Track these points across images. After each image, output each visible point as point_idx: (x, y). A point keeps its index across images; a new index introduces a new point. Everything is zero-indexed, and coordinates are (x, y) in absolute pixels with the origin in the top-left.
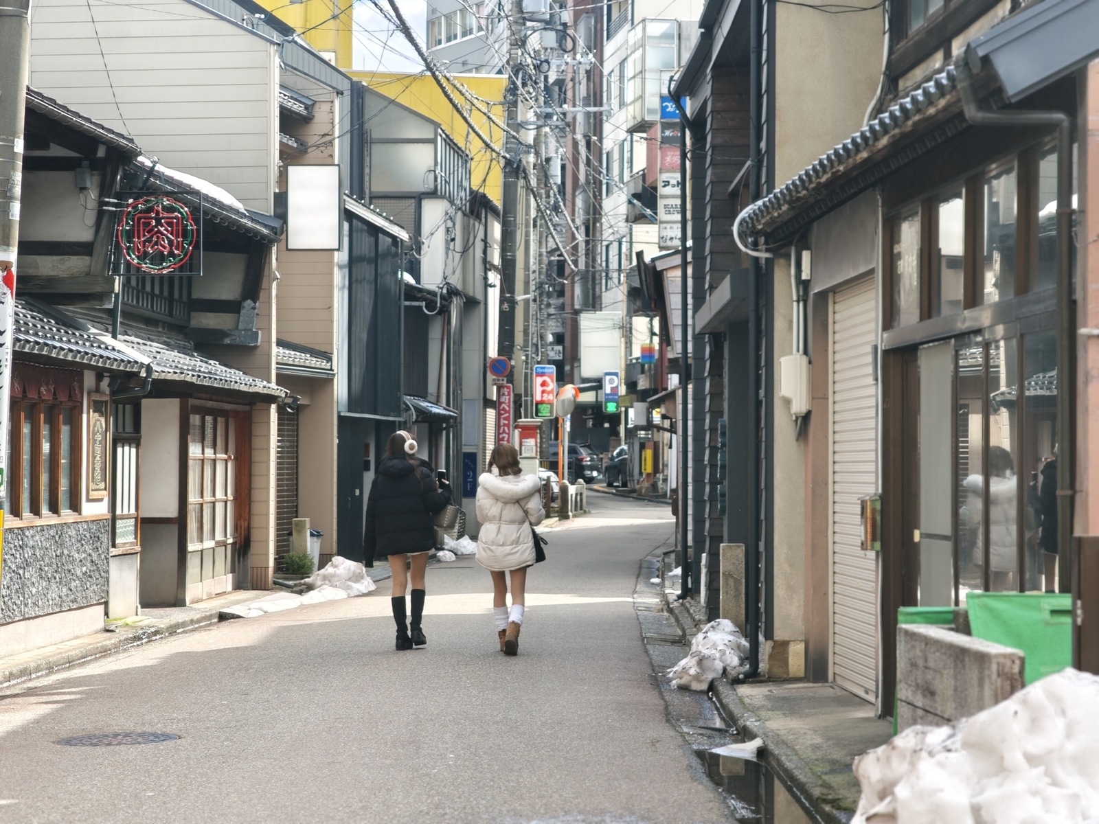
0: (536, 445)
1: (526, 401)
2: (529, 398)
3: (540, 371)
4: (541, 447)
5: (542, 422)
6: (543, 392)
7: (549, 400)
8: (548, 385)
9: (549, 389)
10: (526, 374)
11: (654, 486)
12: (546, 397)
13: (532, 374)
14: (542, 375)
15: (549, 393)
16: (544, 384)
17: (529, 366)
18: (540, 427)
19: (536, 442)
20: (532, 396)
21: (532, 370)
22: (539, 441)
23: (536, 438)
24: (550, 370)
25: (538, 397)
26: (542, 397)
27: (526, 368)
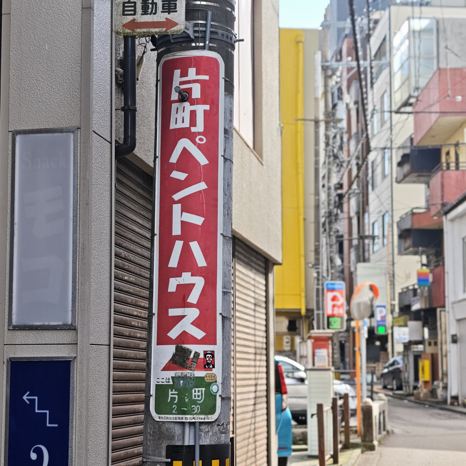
0: (328, 356)
1: (318, 315)
2: (321, 312)
3: (330, 287)
4: (333, 357)
5: (333, 334)
6: (334, 306)
7: (339, 314)
8: (338, 300)
9: (339, 303)
10: (318, 290)
11: (433, 393)
12: (336, 311)
13: (323, 290)
14: (333, 290)
15: (339, 307)
16: (334, 299)
17: (320, 282)
18: (330, 338)
19: (328, 353)
20: (323, 310)
21: (323, 285)
22: (331, 351)
23: (328, 348)
24: (340, 287)
25: (329, 311)
26: (333, 310)
27: (318, 284)
